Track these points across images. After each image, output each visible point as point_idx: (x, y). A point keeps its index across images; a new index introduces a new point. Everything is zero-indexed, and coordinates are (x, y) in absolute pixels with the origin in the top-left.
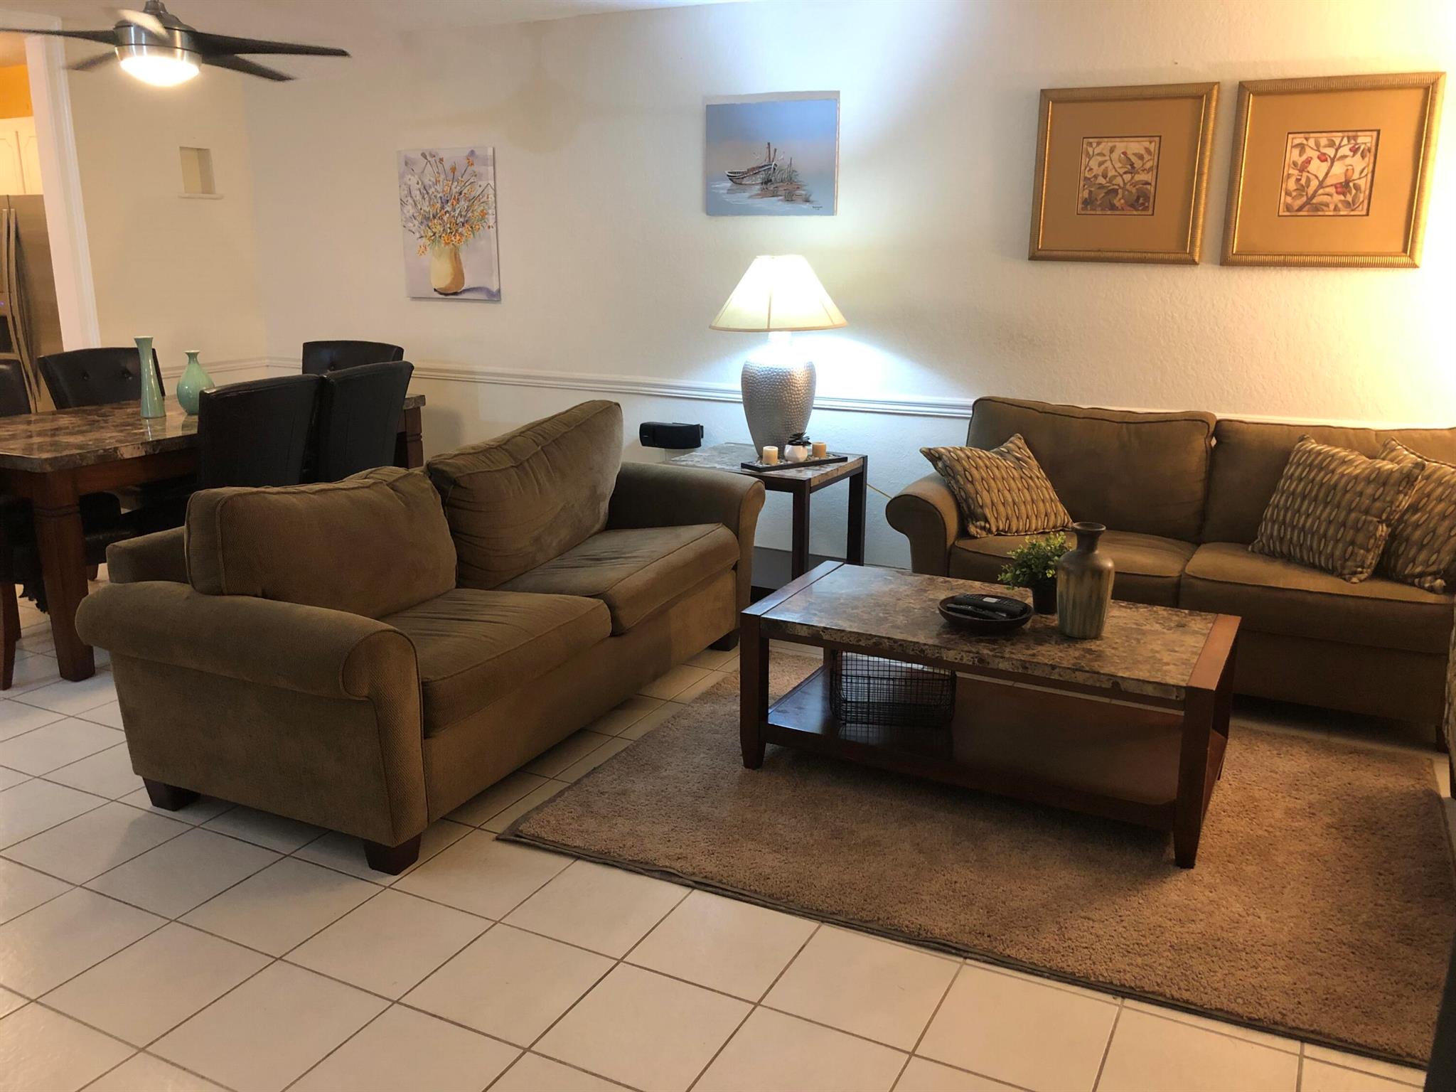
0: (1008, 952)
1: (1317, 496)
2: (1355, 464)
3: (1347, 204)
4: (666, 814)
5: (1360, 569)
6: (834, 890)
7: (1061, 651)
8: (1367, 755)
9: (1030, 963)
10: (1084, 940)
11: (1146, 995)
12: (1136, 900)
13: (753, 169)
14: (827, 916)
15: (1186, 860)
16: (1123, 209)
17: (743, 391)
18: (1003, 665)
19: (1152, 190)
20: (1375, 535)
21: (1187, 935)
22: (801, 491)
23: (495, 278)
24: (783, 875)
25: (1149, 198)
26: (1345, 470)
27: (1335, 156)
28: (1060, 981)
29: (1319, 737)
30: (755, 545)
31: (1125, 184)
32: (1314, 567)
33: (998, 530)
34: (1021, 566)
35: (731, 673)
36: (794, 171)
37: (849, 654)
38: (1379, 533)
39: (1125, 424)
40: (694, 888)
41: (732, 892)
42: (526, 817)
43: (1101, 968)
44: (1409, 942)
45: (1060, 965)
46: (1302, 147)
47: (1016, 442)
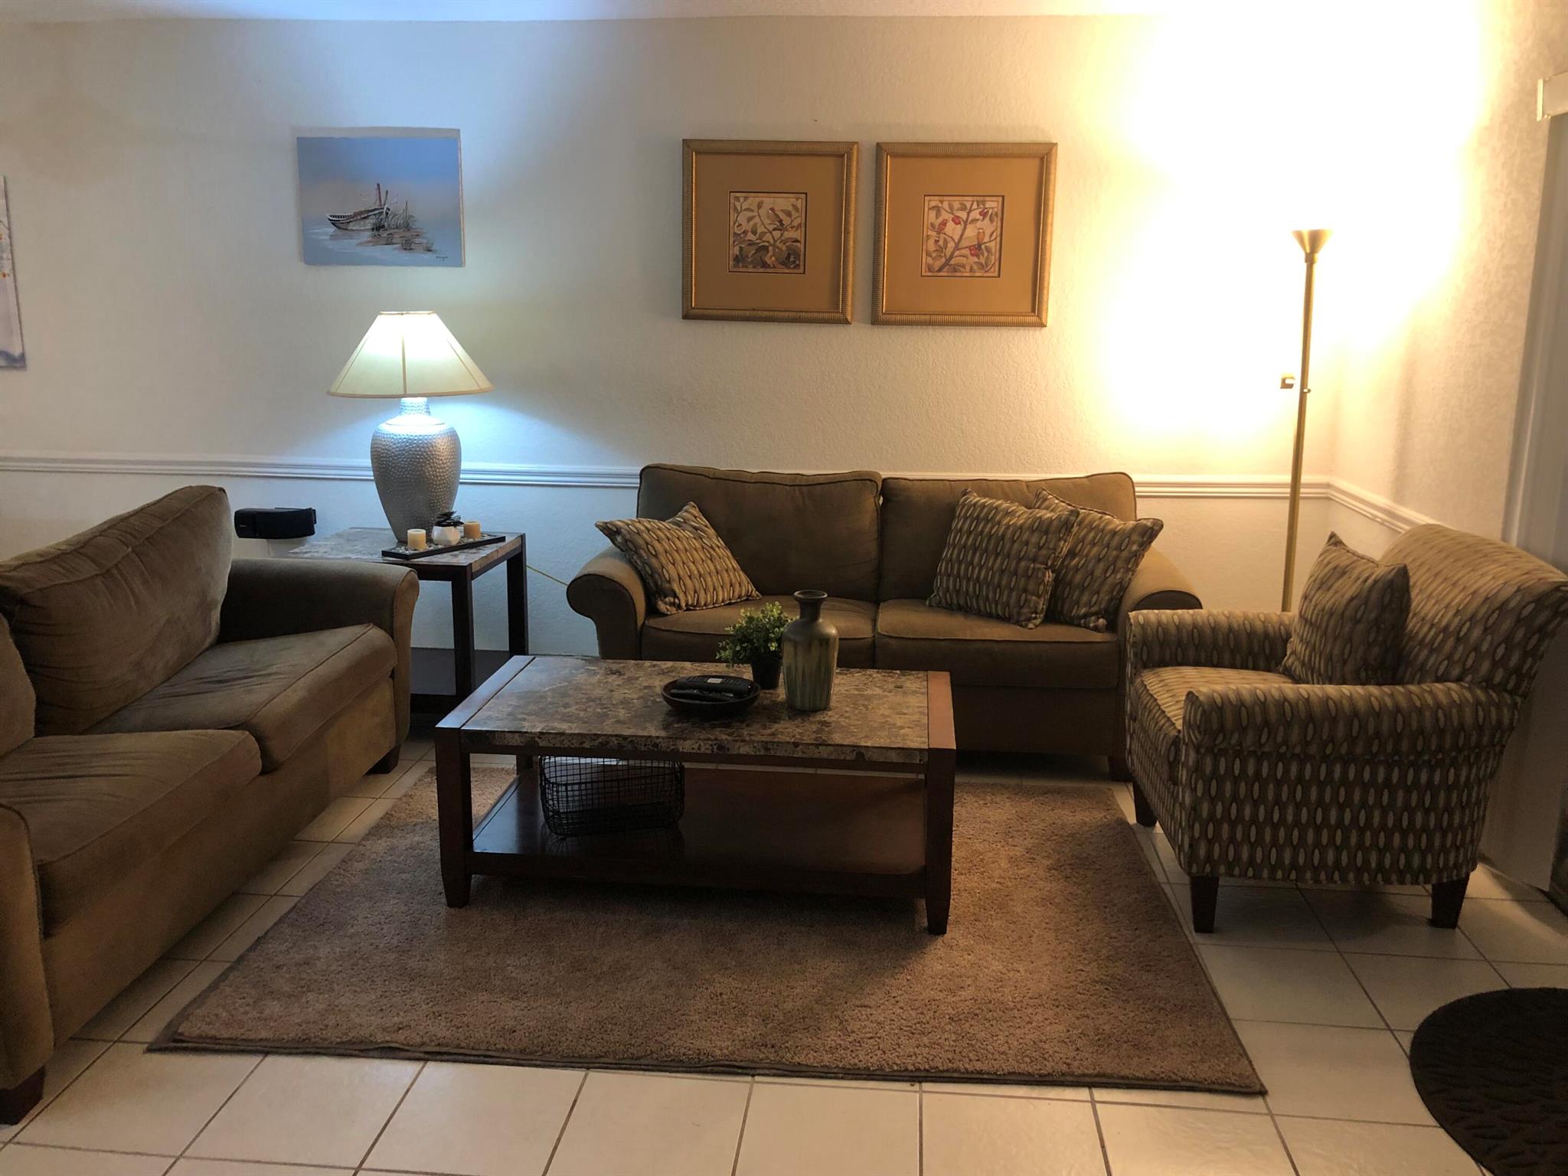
0: (796, 1059)
1: (987, 548)
2: (1017, 515)
3: (982, 266)
4: (368, 978)
5: (1034, 615)
6: (592, 1030)
7: (798, 727)
8: (1059, 793)
9: (822, 1066)
10: (867, 1030)
11: (942, 1075)
12: (903, 978)
13: (361, 213)
14: (593, 1060)
15: (938, 927)
16: (774, 267)
17: (373, 467)
18: (745, 750)
19: (802, 247)
20: (1043, 581)
21: (960, 1004)
22: (460, 579)
23: (17, 339)
24: (530, 1024)
25: (799, 256)
26: (1010, 520)
27: (967, 219)
28: (856, 1079)
29: (1013, 781)
30: (412, 646)
31: (775, 241)
32: (989, 616)
33: (687, 605)
34: (741, 642)
35: (400, 799)
36: (411, 216)
37: (558, 759)
38: (1047, 579)
39: (797, 488)
40: (426, 1060)
41: (475, 1056)
42: (184, 1015)
43: (891, 1057)
44: (1149, 968)
45: (852, 1062)
46: (937, 209)
47: (690, 512)
